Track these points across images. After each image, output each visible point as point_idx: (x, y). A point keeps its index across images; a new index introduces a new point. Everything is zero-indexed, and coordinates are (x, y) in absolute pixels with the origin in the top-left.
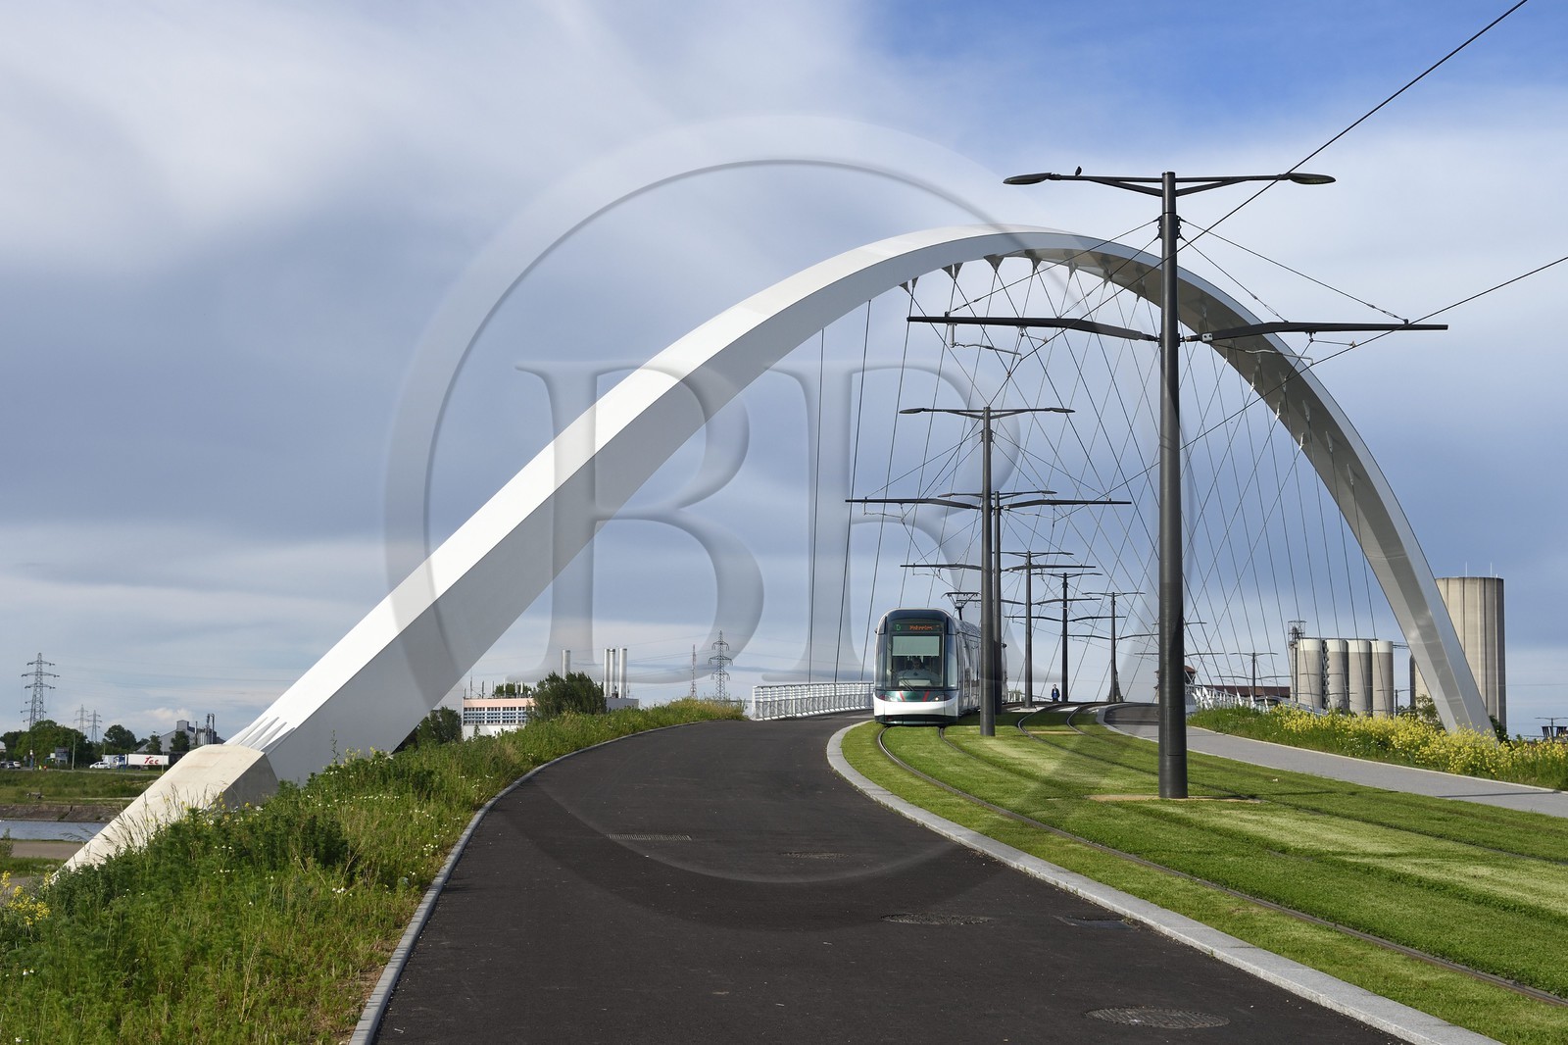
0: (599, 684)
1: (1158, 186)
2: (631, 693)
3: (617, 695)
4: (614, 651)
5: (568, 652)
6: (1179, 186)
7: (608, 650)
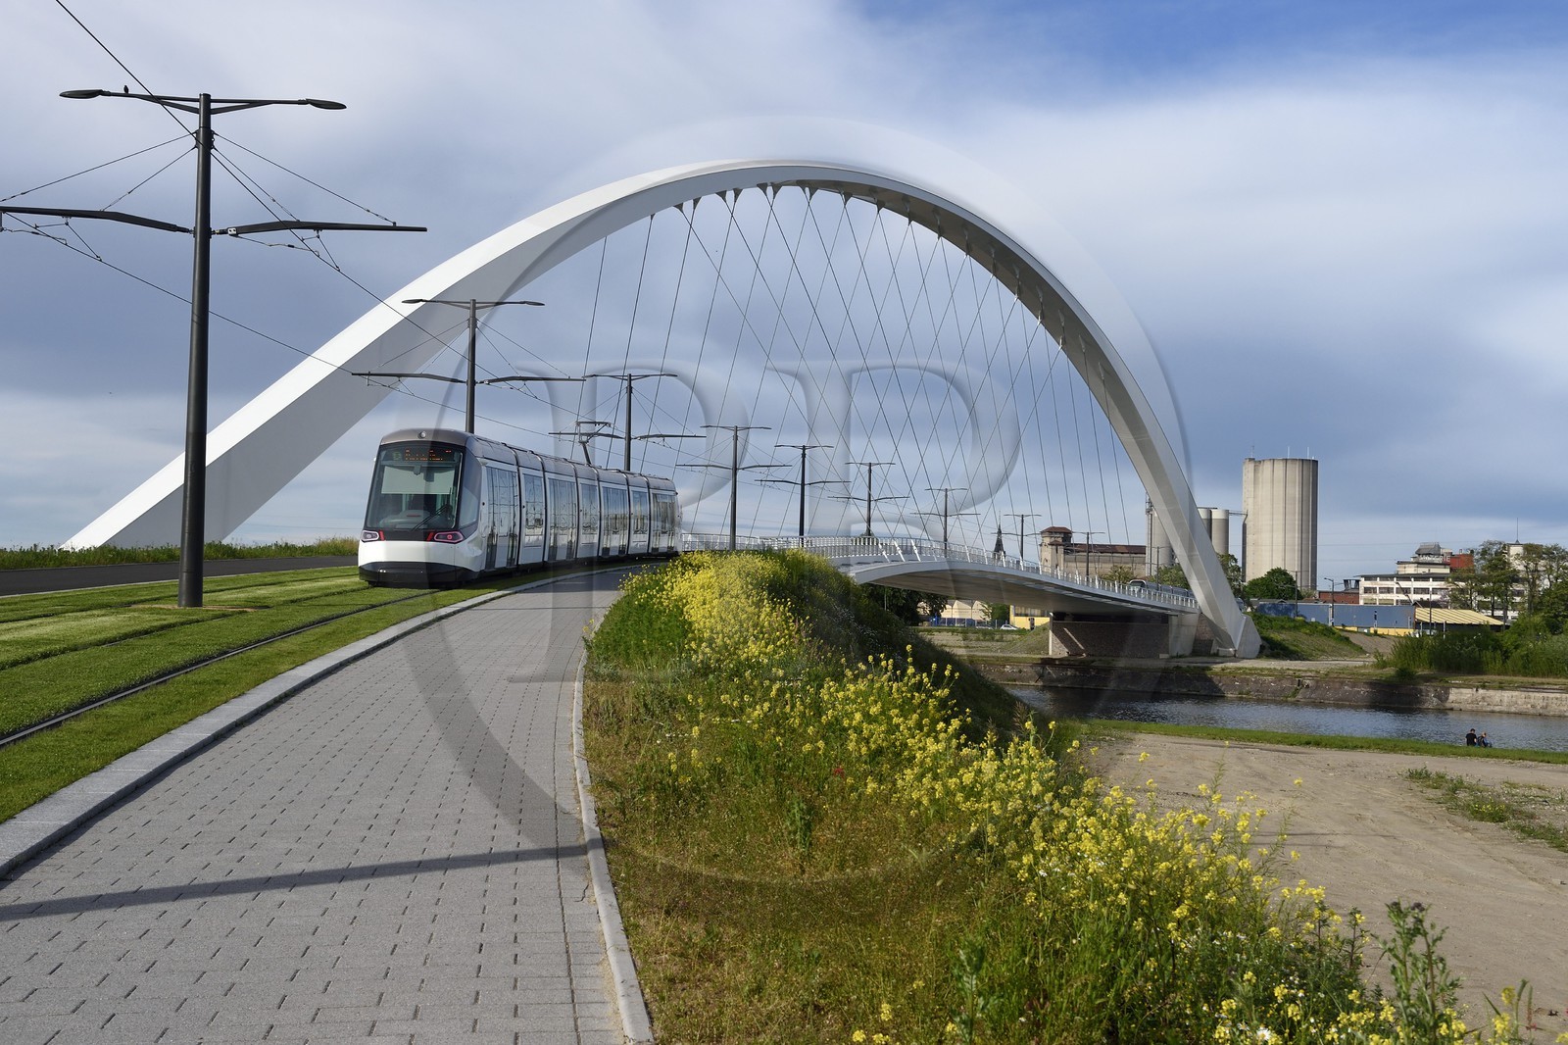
1: (196, 105)
6: (213, 106)
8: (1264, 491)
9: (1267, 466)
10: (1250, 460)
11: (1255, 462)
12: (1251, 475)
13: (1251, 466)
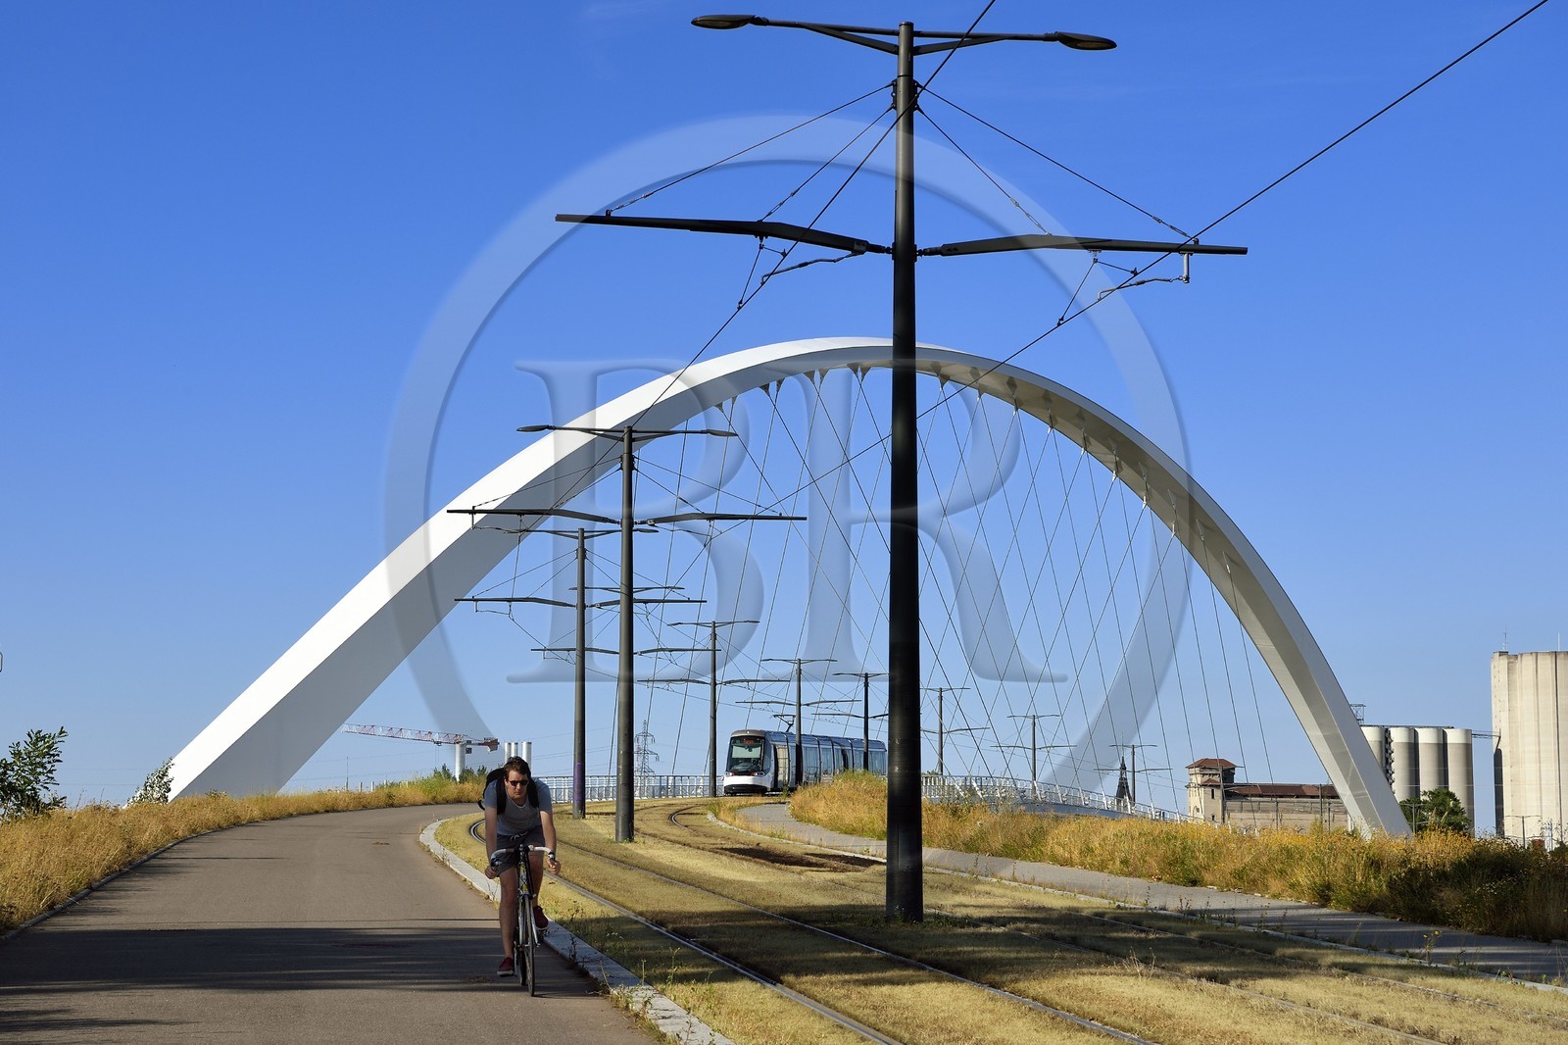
8: (1525, 700)
9: (1527, 662)
10: (1502, 654)
11: (1509, 657)
12: (1504, 676)
13: (1504, 662)
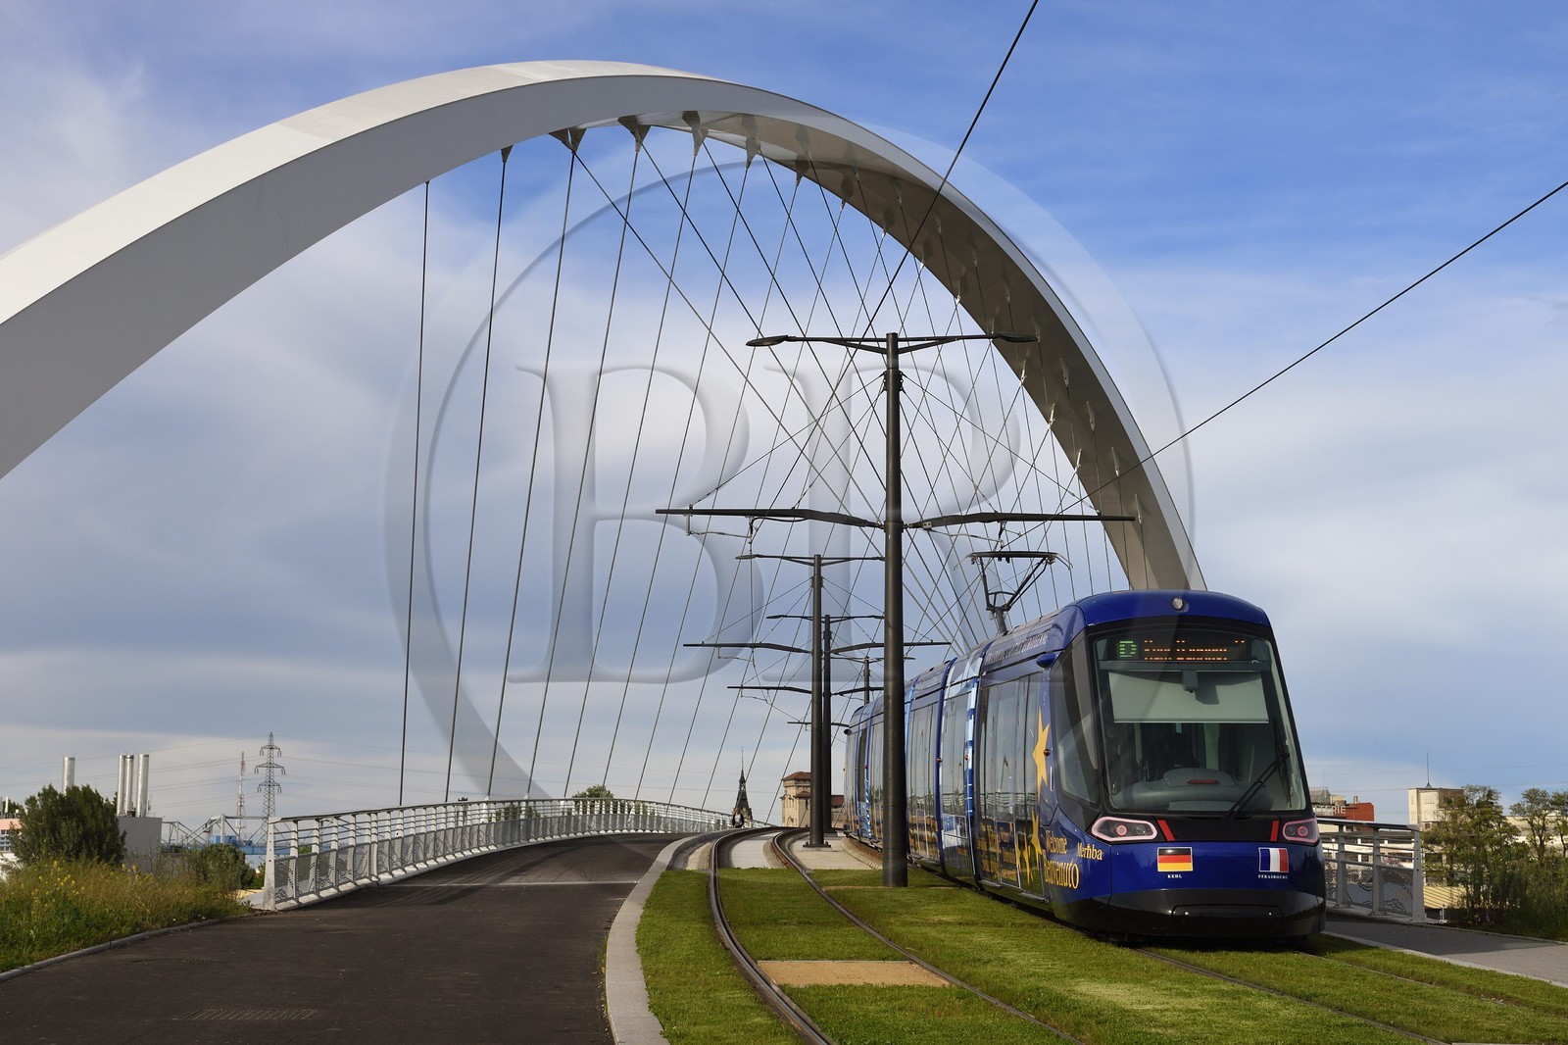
0: (111, 801)
2: (152, 811)
3: (134, 814)
4: (132, 757)
5: (72, 759)
7: (125, 757)
